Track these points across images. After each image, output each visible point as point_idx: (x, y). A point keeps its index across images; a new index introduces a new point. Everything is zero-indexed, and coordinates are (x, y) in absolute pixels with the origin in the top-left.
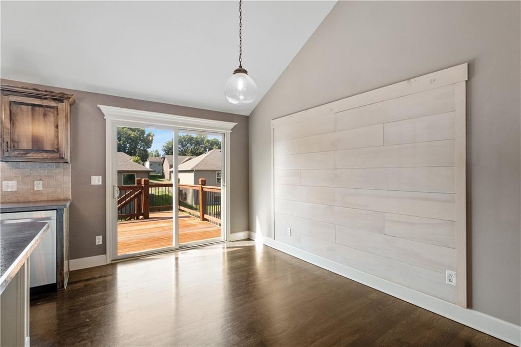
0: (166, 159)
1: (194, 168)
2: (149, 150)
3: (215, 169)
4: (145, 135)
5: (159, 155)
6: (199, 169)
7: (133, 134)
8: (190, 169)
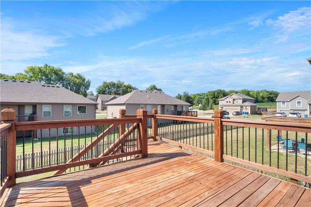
0: (99, 97)
1: (125, 102)
2: (88, 91)
3: (139, 103)
4: (85, 82)
5: (93, 95)
6: (129, 103)
7: (78, 81)
8: (123, 103)
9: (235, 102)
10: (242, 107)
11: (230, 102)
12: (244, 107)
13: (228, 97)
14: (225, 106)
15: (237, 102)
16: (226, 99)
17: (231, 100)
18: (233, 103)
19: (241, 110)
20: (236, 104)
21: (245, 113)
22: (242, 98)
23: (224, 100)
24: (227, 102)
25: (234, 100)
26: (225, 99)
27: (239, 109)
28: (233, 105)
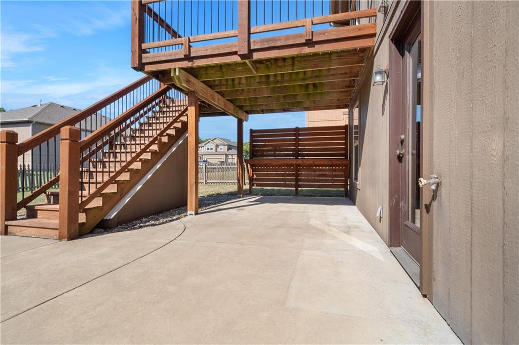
9: (219, 149)
10: (227, 155)
11: (212, 149)
12: (229, 156)
13: (210, 142)
14: (205, 155)
15: (221, 149)
16: (207, 145)
17: (213, 147)
18: (216, 151)
19: (226, 160)
20: (220, 152)
21: (231, 164)
22: (226, 144)
23: (203, 147)
24: (208, 149)
25: (217, 146)
26: (205, 144)
27: (223, 158)
28: (216, 153)
